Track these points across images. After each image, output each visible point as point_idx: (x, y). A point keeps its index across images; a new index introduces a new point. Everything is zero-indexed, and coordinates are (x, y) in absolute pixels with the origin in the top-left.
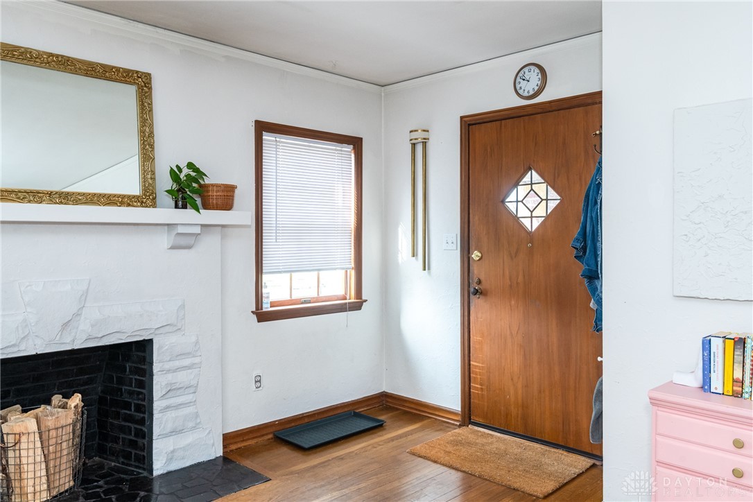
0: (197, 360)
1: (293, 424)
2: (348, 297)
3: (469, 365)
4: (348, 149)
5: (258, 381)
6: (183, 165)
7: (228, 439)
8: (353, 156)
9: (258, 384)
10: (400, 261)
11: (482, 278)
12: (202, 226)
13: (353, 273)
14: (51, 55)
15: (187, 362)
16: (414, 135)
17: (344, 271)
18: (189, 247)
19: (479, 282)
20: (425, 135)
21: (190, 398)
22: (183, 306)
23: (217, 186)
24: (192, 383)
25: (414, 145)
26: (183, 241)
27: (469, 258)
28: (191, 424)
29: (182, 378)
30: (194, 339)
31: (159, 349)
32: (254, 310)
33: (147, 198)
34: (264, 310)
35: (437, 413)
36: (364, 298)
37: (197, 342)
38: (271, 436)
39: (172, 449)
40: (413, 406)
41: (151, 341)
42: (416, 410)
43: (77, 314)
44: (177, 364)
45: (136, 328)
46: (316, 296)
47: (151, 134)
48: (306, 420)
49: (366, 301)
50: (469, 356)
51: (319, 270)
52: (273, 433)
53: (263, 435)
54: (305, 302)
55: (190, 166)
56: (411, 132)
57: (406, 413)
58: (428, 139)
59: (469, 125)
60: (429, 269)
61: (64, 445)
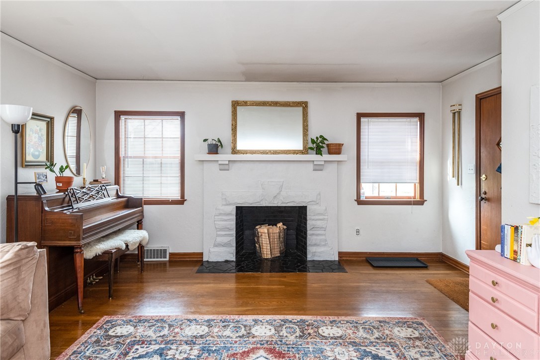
0: (326, 217)
1: (377, 256)
2: (416, 198)
3: (481, 243)
4: (417, 120)
5: (358, 232)
6: (318, 137)
7: (341, 254)
8: (419, 123)
9: (358, 233)
10: (448, 180)
11: (487, 191)
12: (325, 161)
13: (418, 186)
14: (272, 102)
15: (321, 217)
16: (453, 108)
17: (413, 184)
18: (321, 170)
19: (485, 193)
20: (460, 107)
21: (323, 232)
22: (319, 194)
23: (333, 144)
24: (323, 226)
25: (454, 114)
26: (317, 168)
27: (480, 179)
28: (323, 243)
29: (319, 223)
30: (324, 208)
31: (309, 210)
32: (356, 199)
33: (305, 151)
34: (361, 199)
35: (464, 268)
36: (425, 199)
37: (326, 210)
38: (364, 259)
39: (314, 251)
40: (454, 263)
41: (306, 207)
42: (455, 265)
43: (279, 194)
44: (317, 217)
45: (300, 201)
46: (395, 195)
47: (307, 126)
48: (386, 256)
49: (426, 201)
50: (480, 238)
51: (396, 183)
52: (366, 257)
53: (361, 257)
54: (387, 198)
55: (321, 136)
56: (451, 106)
57: (449, 266)
58: (461, 109)
59: (481, 99)
60: (461, 185)
61: (276, 240)
